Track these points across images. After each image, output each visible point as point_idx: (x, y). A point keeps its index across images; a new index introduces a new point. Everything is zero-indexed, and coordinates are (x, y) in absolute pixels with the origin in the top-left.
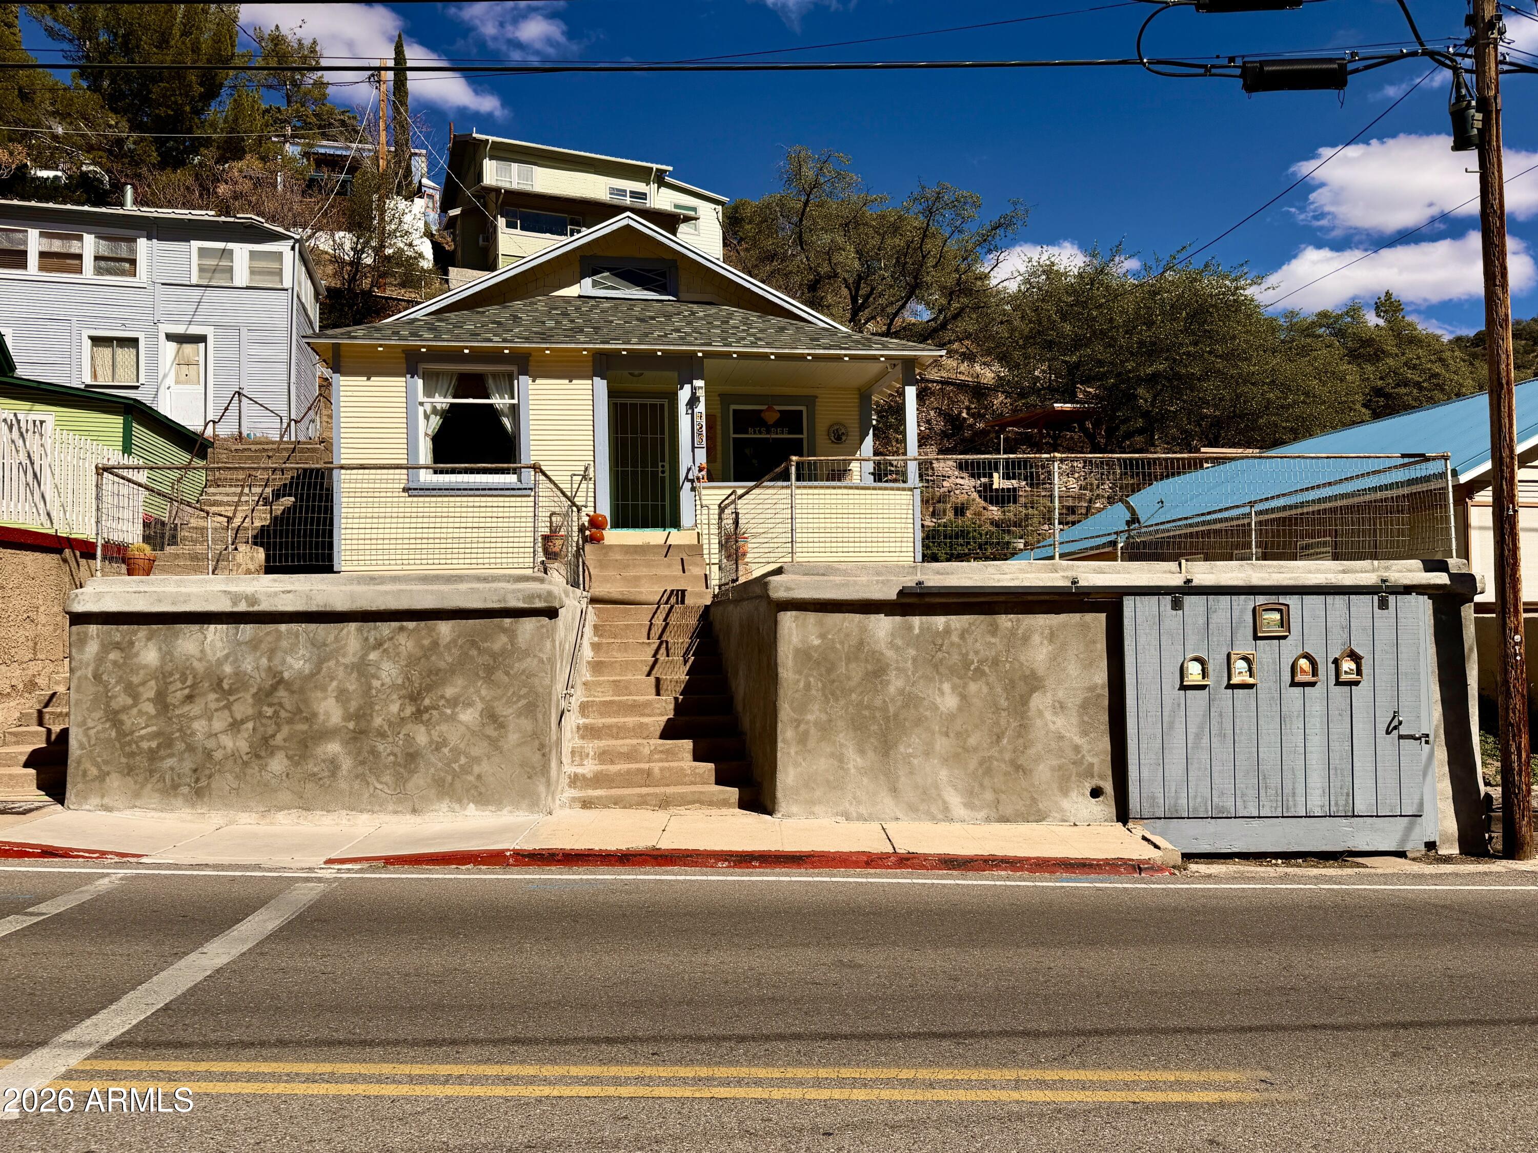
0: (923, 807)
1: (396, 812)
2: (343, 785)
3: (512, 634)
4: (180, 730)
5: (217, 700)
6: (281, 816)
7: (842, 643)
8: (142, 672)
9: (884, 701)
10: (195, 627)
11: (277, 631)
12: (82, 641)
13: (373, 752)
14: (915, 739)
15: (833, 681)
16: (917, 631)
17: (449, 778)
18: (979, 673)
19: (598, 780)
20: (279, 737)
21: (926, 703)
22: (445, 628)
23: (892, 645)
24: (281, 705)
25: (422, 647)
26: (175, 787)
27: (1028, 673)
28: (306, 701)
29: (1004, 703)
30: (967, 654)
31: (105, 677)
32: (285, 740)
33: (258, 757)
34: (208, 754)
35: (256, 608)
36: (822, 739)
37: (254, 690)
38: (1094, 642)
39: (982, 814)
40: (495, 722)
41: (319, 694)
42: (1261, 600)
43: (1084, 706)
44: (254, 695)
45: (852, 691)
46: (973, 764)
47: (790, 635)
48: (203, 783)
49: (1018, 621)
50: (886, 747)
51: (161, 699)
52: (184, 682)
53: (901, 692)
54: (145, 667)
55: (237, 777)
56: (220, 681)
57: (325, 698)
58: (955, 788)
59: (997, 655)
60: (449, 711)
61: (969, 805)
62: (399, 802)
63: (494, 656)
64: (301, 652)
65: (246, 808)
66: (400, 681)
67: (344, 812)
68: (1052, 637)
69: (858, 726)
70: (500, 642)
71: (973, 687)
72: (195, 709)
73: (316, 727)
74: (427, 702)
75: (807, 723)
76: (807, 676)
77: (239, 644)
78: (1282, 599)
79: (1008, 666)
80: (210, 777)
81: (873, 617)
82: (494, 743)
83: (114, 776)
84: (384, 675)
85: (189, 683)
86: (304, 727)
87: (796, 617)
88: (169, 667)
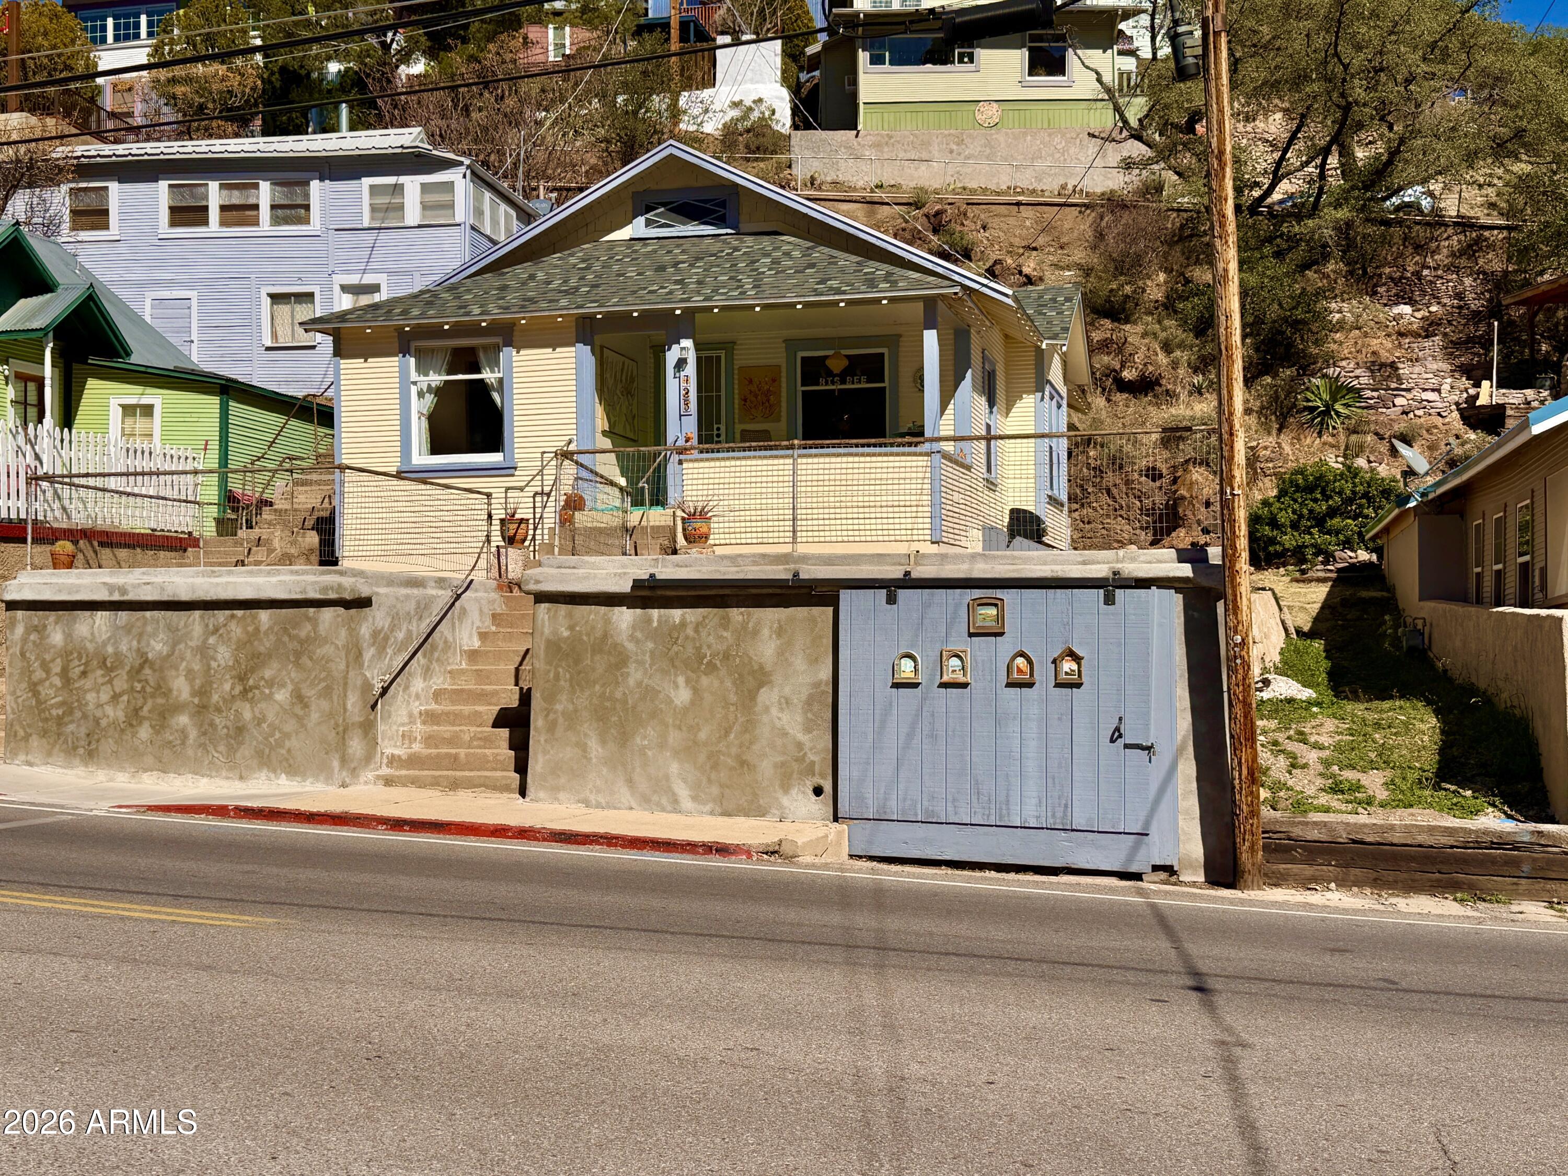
0: (655, 798)
1: (228, 778)
2: (190, 752)
3: (315, 622)
4: (78, 701)
5: (103, 676)
6: (145, 776)
7: (588, 635)
8: (52, 651)
9: (624, 694)
10: (88, 613)
11: (144, 617)
12: (13, 623)
13: (212, 724)
14: (650, 732)
15: (579, 673)
16: (655, 624)
17: (267, 751)
18: (712, 668)
19: (413, 761)
20: (146, 709)
21: (661, 696)
22: (264, 615)
23: (632, 638)
24: (146, 681)
25: (247, 633)
26: (75, 748)
27: (756, 667)
28: (163, 678)
29: (733, 698)
30: (701, 647)
31: (28, 655)
32: (150, 712)
33: (131, 725)
34: (97, 721)
35: (126, 598)
36: (569, 728)
37: (127, 668)
38: (821, 637)
39: (708, 808)
40: (301, 702)
41: (174, 673)
42: (977, 593)
43: (809, 702)
44: (129, 672)
45: (595, 682)
46: (702, 758)
47: (543, 626)
48: (93, 746)
49: (749, 614)
50: (624, 739)
51: (64, 673)
52: (80, 660)
53: (639, 684)
54: (54, 646)
55: (116, 742)
56: (105, 659)
57: (177, 677)
58: (685, 781)
59: (728, 648)
60: (267, 691)
61: (695, 798)
62: (231, 769)
63: (301, 642)
64: (161, 636)
65: (122, 769)
66: (231, 663)
67: (190, 776)
68: (780, 632)
69: (601, 715)
70: (305, 630)
71: (705, 681)
72: (88, 683)
73: (171, 701)
74: (251, 682)
75: (556, 712)
76: (556, 668)
77: (118, 628)
78: (999, 593)
79: (738, 660)
80: (98, 741)
81: (617, 610)
82: (300, 719)
83: (34, 737)
84: (219, 657)
85: (83, 661)
86: (160, 701)
87: (549, 609)
88: (69, 648)
